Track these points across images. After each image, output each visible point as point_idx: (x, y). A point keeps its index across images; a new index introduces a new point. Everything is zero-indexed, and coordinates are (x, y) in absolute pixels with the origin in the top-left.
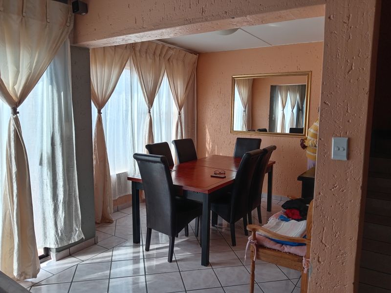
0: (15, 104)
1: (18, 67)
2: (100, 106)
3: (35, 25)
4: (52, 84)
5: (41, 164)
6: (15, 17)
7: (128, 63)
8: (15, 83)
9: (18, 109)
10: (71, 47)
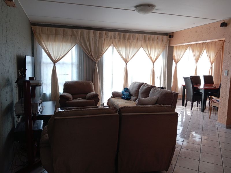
0: (153, 63)
1: (155, 53)
2: (176, 63)
3: (160, 43)
4: (162, 57)
5: (158, 78)
6: (155, 42)
7: (189, 47)
8: (154, 57)
9: (154, 64)
10: (168, 46)
